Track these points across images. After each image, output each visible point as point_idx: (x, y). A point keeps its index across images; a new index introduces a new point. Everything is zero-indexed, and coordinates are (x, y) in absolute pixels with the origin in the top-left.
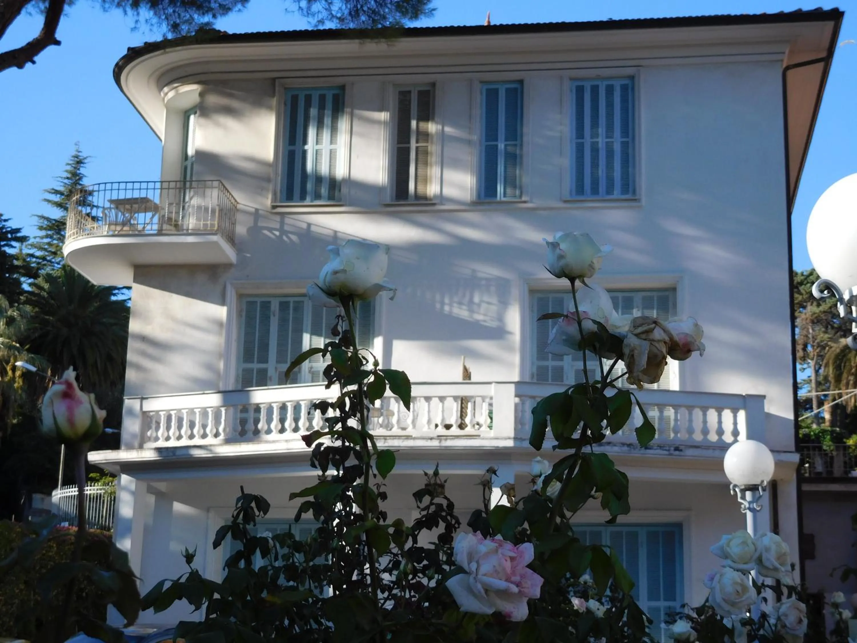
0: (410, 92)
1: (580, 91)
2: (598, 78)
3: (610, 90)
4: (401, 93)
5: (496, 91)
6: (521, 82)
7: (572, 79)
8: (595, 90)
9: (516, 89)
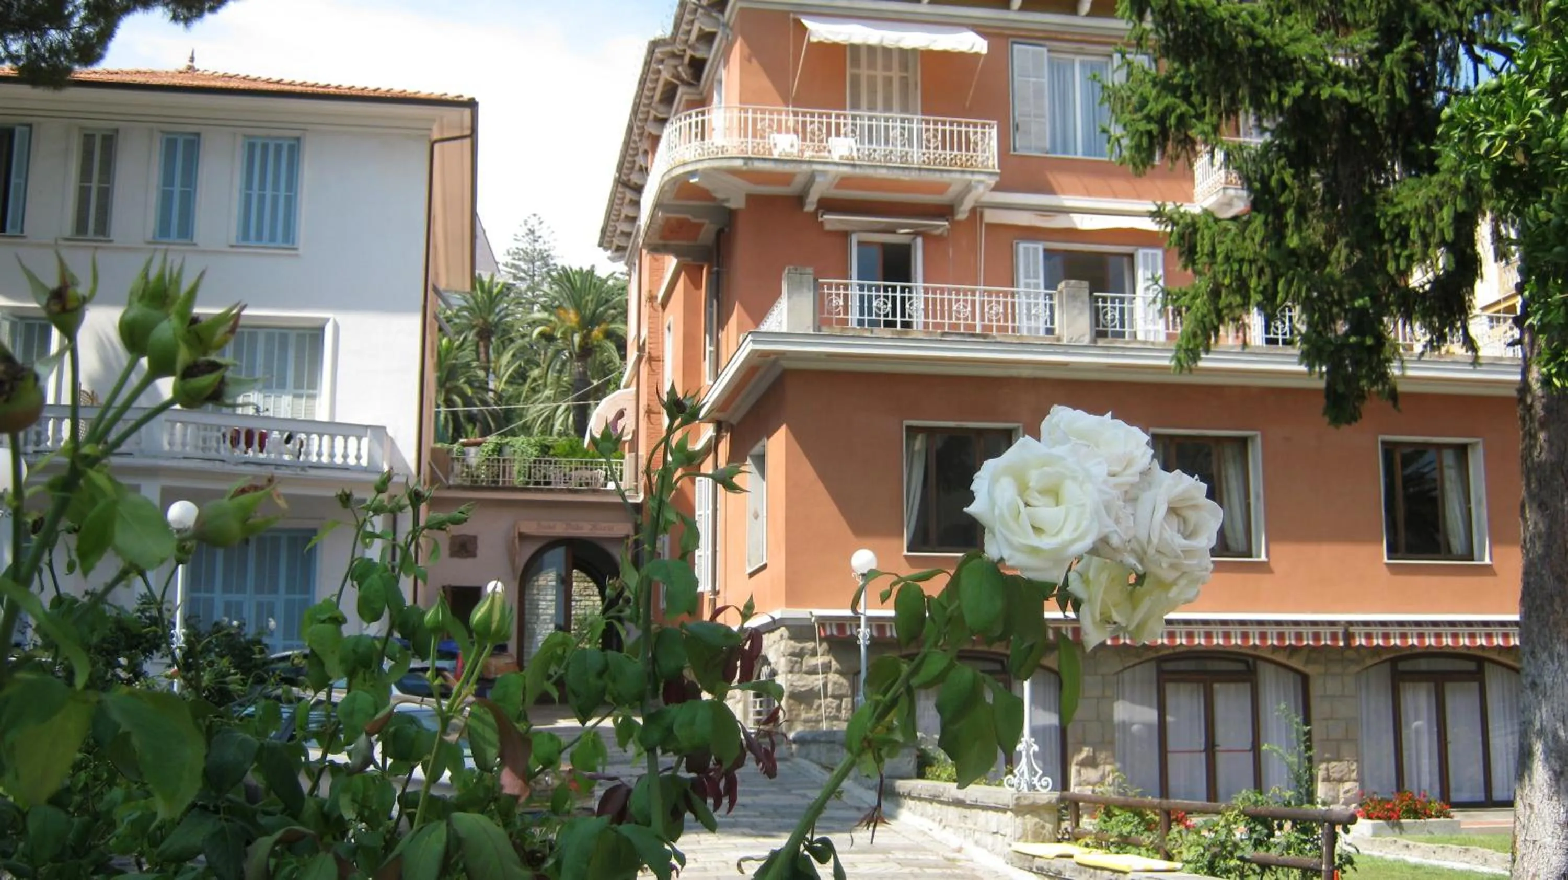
0: (93, 136)
1: (252, 147)
2: (268, 137)
3: (278, 148)
4: (86, 135)
5: (175, 141)
6: (198, 135)
7: (245, 136)
8: (265, 147)
9: (193, 141)
